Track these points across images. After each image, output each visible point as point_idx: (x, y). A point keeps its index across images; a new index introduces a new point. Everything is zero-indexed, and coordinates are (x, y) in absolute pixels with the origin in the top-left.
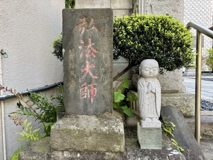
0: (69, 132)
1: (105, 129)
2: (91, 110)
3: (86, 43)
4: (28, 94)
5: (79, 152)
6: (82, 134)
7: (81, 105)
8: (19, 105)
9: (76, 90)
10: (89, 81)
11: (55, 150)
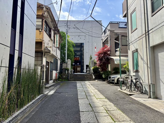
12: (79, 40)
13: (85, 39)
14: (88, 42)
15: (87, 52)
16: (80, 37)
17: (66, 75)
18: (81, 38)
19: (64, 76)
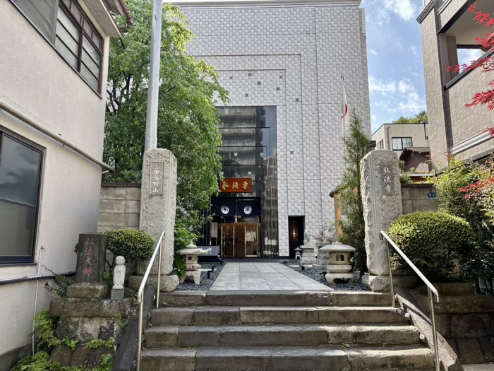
0: (75, 288)
1: (92, 287)
2: (88, 280)
3: (88, 249)
4: (54, 278)
5: (79, 298)
6: (81, 289)
7: (83, 278)
8: (47, 284)
9: (82, 270)
10: (88, 266)
11: (69, 297)
12: (249, 93)
13: (281, 87)
14: (297, 100)
15: (292, 153)
16: (258, 76)
17: (108, 317)
18: (262, 81)
19: (91, 327)
